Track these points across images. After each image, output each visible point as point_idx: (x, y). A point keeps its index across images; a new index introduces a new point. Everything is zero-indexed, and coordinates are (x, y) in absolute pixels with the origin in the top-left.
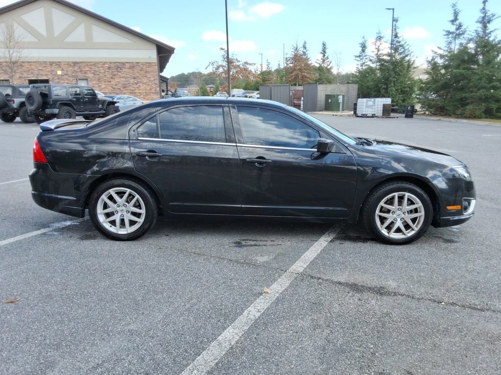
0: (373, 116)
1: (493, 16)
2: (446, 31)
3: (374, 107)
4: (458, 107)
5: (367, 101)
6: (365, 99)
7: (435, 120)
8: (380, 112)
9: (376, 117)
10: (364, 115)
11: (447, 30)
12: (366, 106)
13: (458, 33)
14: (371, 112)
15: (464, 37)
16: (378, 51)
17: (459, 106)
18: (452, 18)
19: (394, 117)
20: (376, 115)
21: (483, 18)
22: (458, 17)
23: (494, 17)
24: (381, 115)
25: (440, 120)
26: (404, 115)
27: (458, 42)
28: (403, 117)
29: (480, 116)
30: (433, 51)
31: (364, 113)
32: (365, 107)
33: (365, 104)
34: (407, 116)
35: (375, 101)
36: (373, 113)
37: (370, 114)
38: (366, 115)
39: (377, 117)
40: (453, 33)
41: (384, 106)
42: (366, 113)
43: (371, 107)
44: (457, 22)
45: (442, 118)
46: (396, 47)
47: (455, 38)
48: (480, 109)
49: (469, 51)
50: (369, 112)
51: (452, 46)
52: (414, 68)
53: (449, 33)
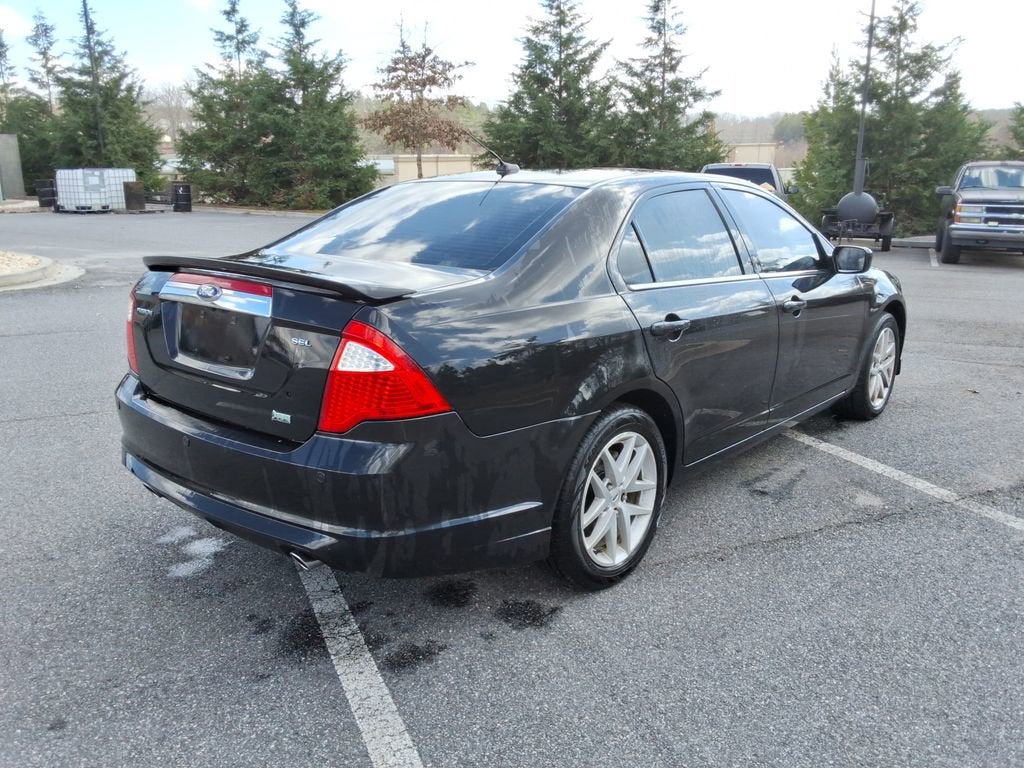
0: (105, 210)
1: (310, 15)
2: (217, 32)
3: (103, 190)
4: (273, 187)
5: (85, 176)
6: (79, 172)
7: (237, 215)
8: (118, 200)
9: (111, 211)
10: (83, 208)
11: (218, 30)
12: (86, 188)
13: (241, 38)
14: (98, 202)
15: (254, 50)
16: (47, 60)
17: (276, 185)
18: (228, 7)
19: (153, 212)
20: (110, 208)
21: (293, 15)
22: (237, 7)
23: (312, 18)
24: (125, 207)
25: (248, 214)
26: (172, 207)
27: (244, 56)
28: (170, 210)
29: (324, 205)
30: (198, 71)
31: (83, 203)
32: (81, 189)
33: (81, 183)
34: (177, 209)
35: (102, 174)
36: (104, 203)
37: (96, 204)
38: (90, 208)
39: (117, 212)
40: (230, 38)
41: (127, 186)
42: (89, 204)
43: (95, 189)
44: (237, 17)
45: (253, 211)
46: (96, 53)
47: (238, 49)
48: (323, 191)
49: (275, 77)
50: (94, 202)
51: (234, 64)
52: (145, 104)
53: (222, 37)
